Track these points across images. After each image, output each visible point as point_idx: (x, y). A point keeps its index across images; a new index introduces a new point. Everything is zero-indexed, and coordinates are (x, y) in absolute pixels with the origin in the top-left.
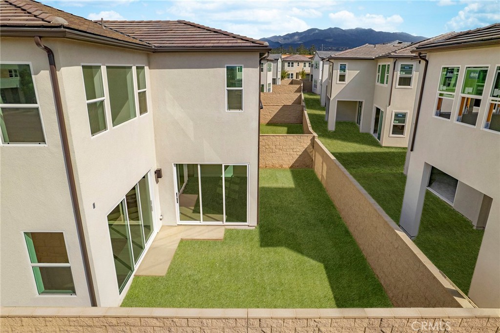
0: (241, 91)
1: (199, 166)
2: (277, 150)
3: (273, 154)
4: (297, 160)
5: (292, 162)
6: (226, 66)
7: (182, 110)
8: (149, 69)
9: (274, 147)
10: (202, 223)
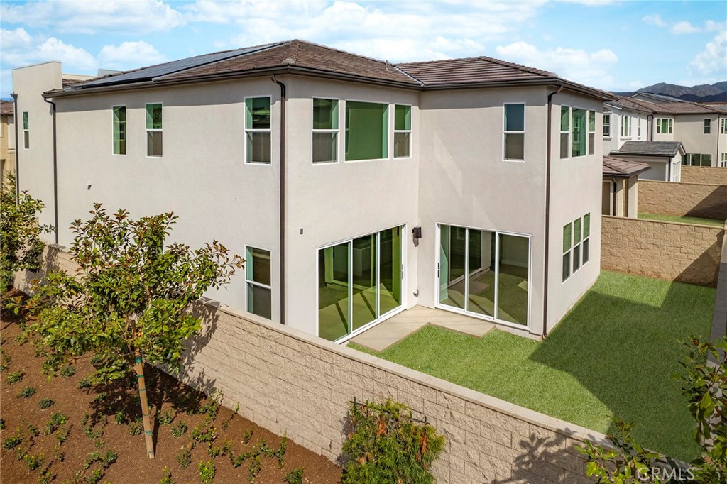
0: (523, 135)
1: (467, 231)
2: (649, 246)
3: (642, 252)
4: (688, 269)
5: (678, 271)
6: (504, 104)
7: (451, 158)
8: (420, 109)
9: (644, 240)
10: (465, 311)
